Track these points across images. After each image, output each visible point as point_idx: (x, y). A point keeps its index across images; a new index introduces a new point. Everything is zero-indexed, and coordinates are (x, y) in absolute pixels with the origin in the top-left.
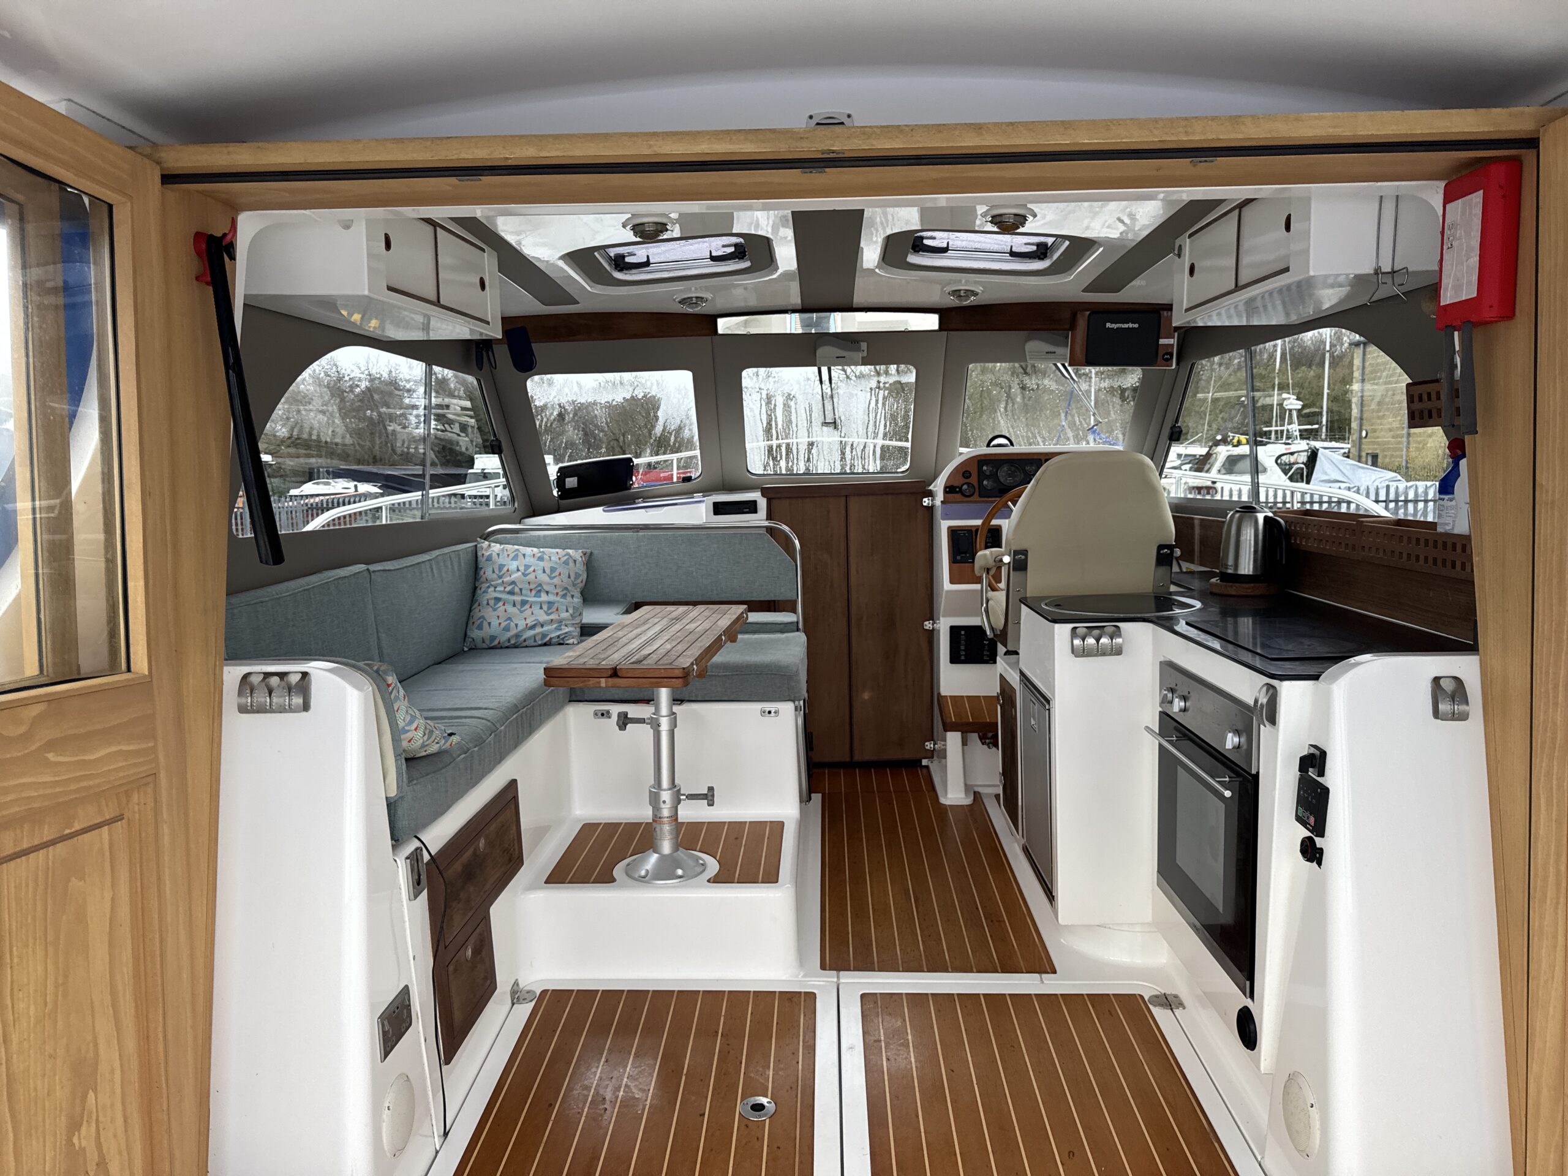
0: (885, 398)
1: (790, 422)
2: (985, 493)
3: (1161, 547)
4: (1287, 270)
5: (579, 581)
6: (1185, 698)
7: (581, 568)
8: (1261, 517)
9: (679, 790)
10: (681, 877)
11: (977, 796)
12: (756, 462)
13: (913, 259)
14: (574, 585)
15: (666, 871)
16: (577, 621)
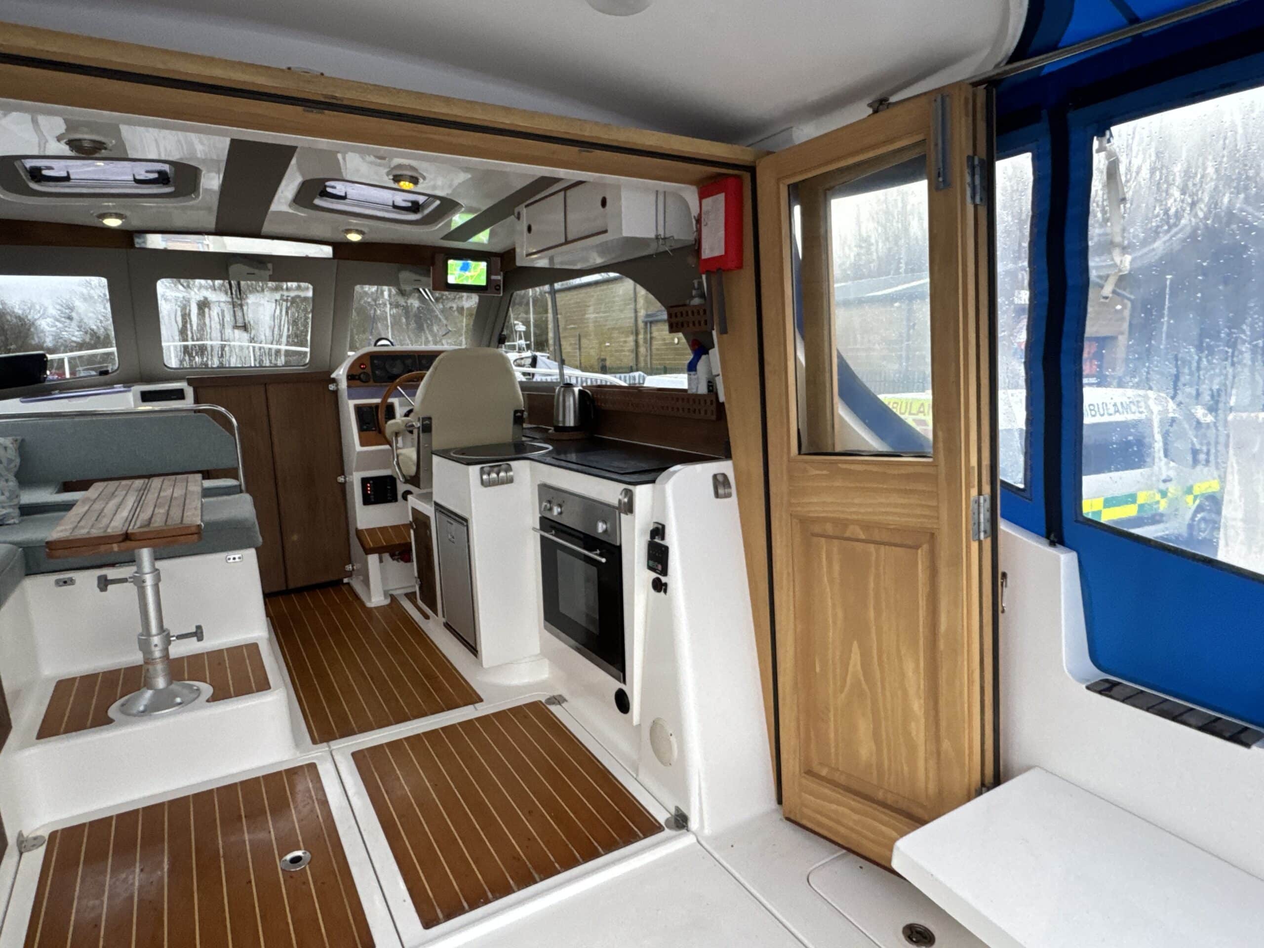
0: (287, 309)
1: (205, 324)
2: (378, 380)
3: (516, 412)
4: (605, 232)
5: (12, 465)
6: (560, 506)
7: (12, 453)
8: (576, 390)
9: (169, 634)
10: (180, 704)
11: (393, 597)
12: (172, 359)
13: (318, 202)
14: (8, 470)
15: (161, 703)
16: (15, 502)
